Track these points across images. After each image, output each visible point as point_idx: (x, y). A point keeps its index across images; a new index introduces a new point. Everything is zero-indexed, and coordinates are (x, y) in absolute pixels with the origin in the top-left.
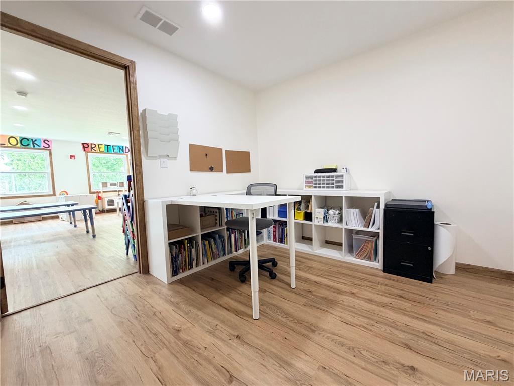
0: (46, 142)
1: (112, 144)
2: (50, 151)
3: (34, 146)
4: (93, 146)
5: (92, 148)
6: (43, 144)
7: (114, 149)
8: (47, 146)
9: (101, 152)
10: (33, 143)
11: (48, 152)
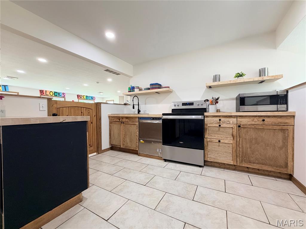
0: (64, 94)
1: (88, 95)
2: (65, 98)
3: (59, 96)
4: (81, 96)
5: (81, 97)
6: (63, 95)
7: (89, 98)
8: (64, 96)
9: (84, 99)
10: (59, 94)
11: (64, 98)
